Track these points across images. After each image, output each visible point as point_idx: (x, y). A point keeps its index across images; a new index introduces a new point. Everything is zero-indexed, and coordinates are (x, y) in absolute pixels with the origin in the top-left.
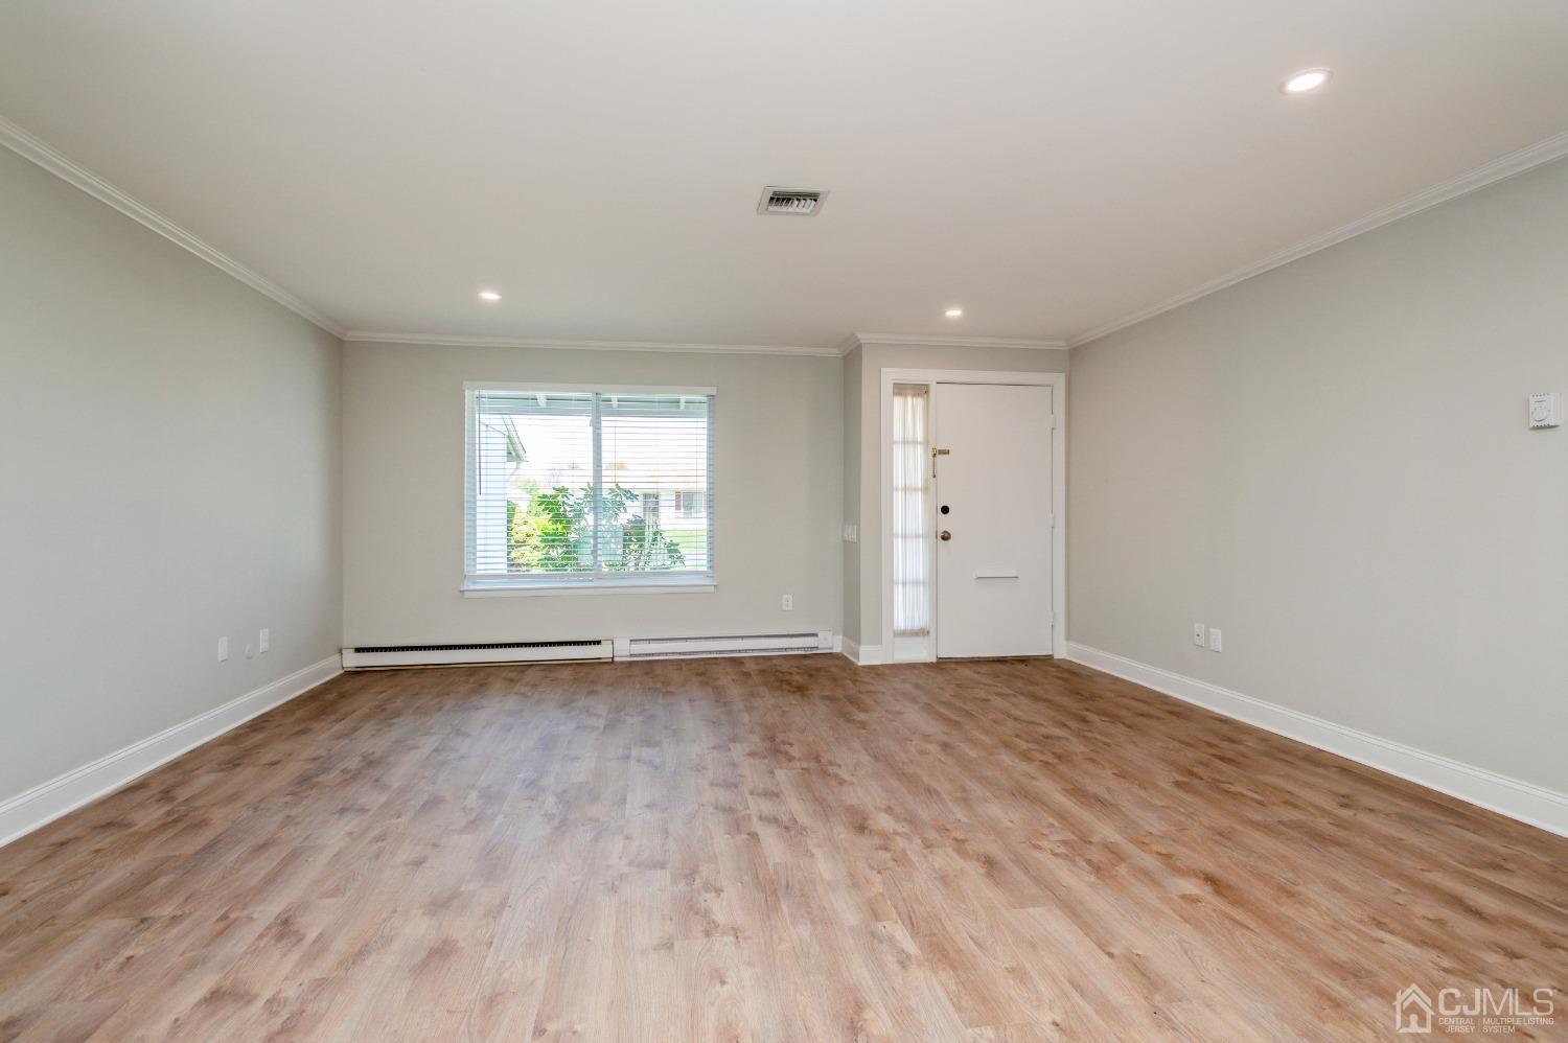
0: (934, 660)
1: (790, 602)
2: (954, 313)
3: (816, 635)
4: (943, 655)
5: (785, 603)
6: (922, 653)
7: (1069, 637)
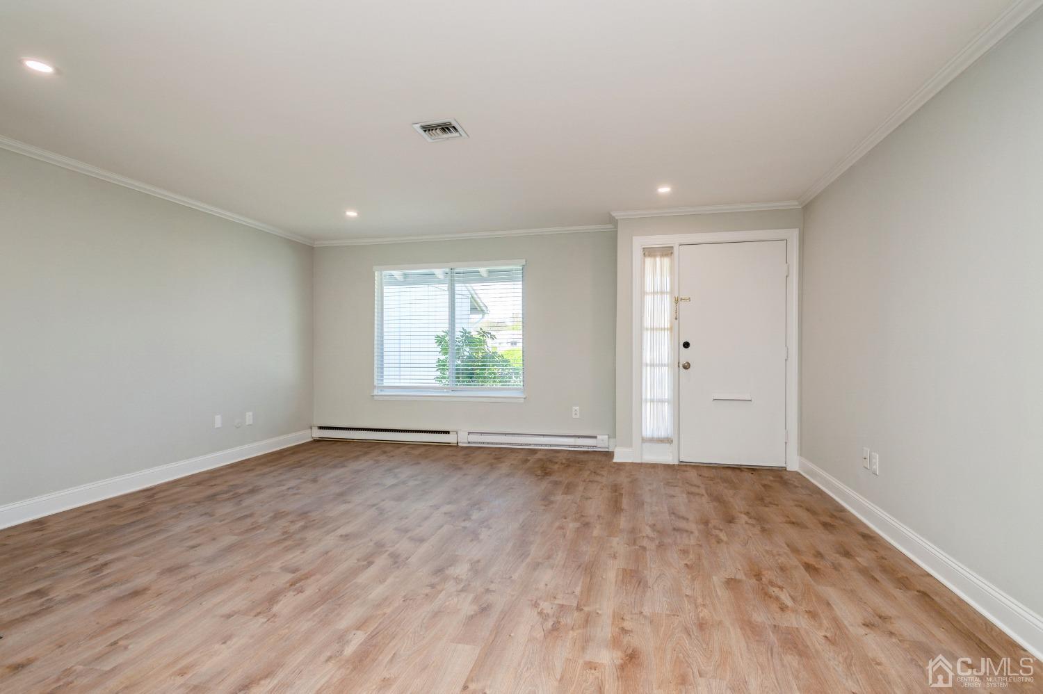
0: (676, 463)
1: (578, 412)
2: (664, 190)
3: (595, 437)
4: (684, 458)
5: (574, 413)
6: (667, 456)
7: (801, 452)
